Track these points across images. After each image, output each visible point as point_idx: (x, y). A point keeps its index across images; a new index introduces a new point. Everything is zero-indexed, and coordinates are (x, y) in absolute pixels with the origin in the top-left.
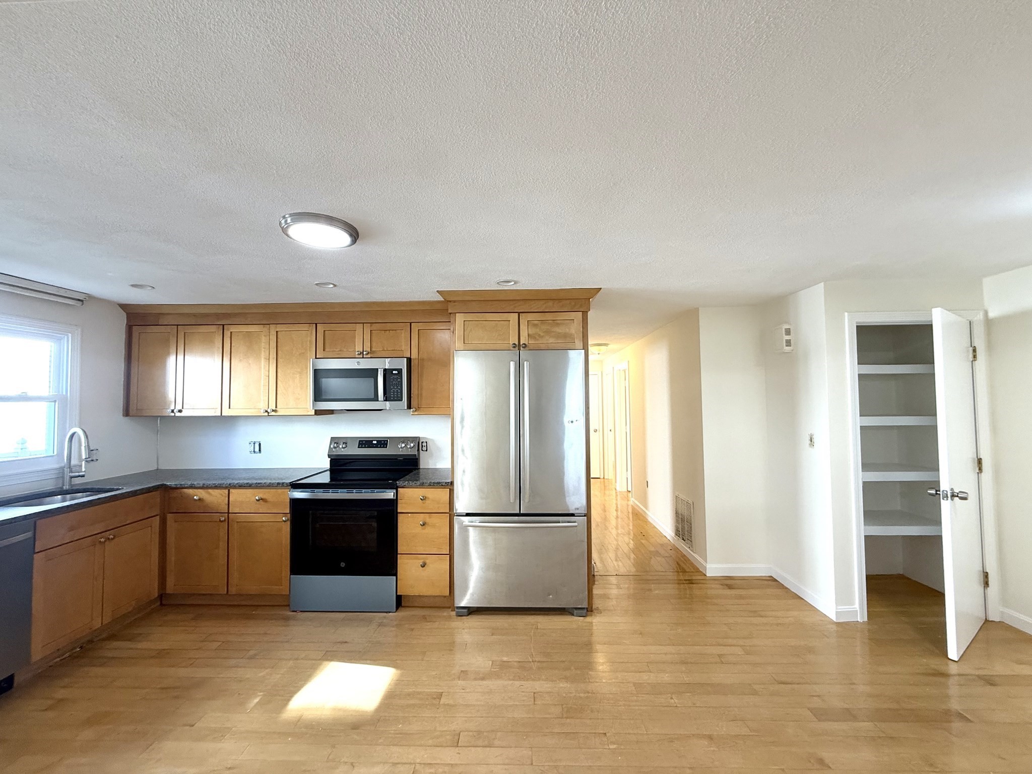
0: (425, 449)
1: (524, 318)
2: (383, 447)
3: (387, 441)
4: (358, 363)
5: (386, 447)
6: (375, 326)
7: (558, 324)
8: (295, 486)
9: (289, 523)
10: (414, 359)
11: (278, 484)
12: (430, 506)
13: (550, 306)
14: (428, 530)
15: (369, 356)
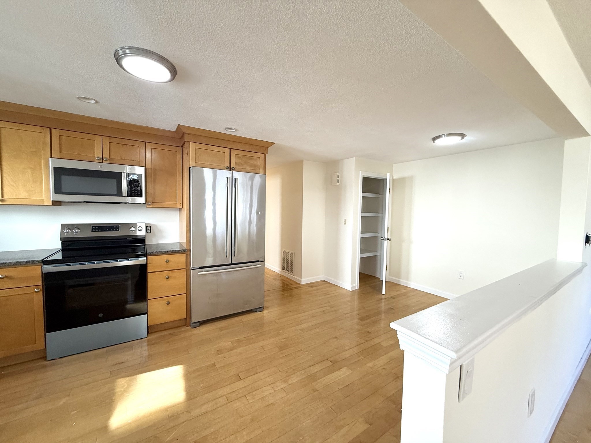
0: (150, 231)
1: (233, 153)
2: (116, 231)
3: (119, 226)
4: (101, 166)
5: (119, 230)
6: (113, 140)
7: (251, 159)
8: (45, 262)
9: (41, 293)
10: (148, 169)
11: (27, 262)
12: (173, 265)
13: (247, 148)
14: (171, 281)
15: (108, 162)
